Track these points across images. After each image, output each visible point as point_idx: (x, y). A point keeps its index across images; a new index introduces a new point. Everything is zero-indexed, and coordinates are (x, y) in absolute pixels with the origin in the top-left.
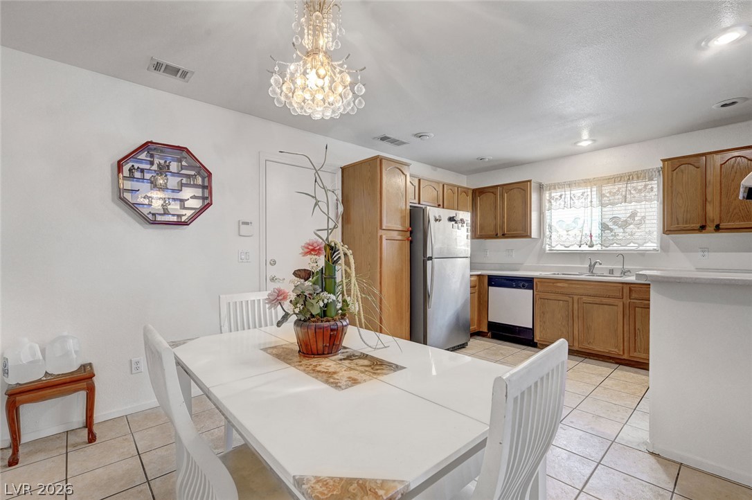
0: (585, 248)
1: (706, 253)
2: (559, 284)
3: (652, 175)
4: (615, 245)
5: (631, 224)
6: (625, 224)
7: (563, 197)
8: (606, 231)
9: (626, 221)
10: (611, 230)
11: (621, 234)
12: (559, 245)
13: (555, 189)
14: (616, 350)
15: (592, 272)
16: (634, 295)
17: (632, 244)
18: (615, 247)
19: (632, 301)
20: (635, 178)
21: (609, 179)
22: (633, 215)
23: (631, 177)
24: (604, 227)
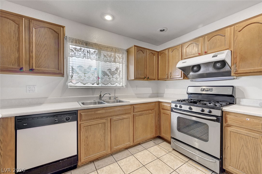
0: (95, 85)
1: (137, 88)
2: (99, 112)
3: (123, 52)
4: (110, 84)
5: (116, 74)
6: (113, 73)
7: (82, 50)
8: (105, 76)
9: (114, 72)
10: (108, 76)
11: (111, 78)
12: (80, 83)
13: (76, 42)
14: (129, 143)
15: (101, 99)
16: (136, 110)
17: (117, 84)
18: (109, 85)
19: (134, 113)
20: (118, 51)
21: (107, 47)
22: (117, 69)
23: (116, 50)
24: (105, 74)
